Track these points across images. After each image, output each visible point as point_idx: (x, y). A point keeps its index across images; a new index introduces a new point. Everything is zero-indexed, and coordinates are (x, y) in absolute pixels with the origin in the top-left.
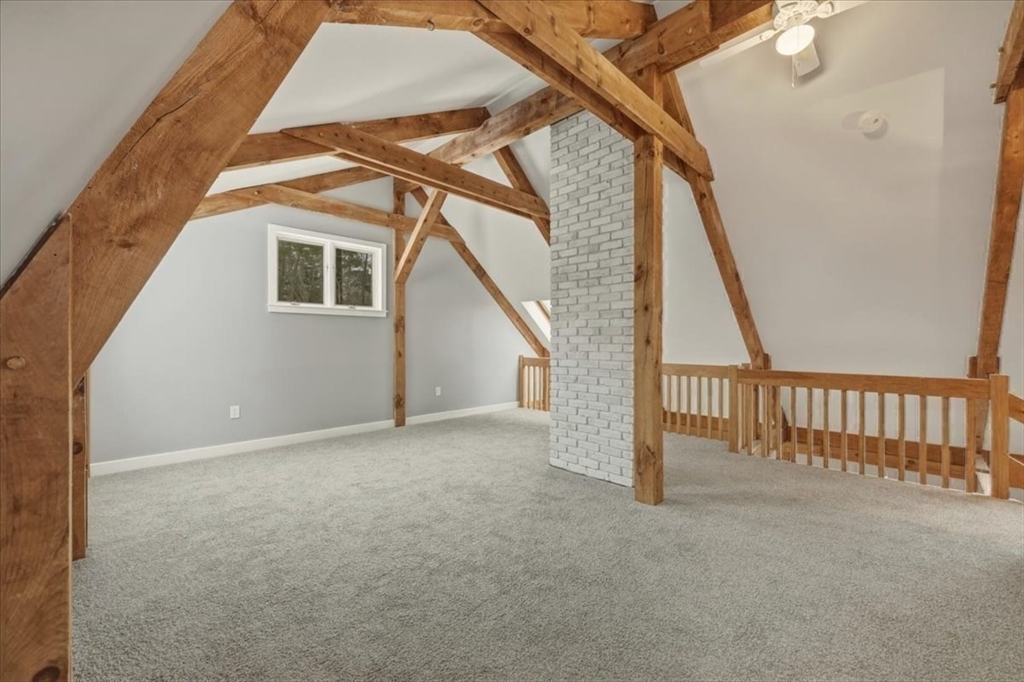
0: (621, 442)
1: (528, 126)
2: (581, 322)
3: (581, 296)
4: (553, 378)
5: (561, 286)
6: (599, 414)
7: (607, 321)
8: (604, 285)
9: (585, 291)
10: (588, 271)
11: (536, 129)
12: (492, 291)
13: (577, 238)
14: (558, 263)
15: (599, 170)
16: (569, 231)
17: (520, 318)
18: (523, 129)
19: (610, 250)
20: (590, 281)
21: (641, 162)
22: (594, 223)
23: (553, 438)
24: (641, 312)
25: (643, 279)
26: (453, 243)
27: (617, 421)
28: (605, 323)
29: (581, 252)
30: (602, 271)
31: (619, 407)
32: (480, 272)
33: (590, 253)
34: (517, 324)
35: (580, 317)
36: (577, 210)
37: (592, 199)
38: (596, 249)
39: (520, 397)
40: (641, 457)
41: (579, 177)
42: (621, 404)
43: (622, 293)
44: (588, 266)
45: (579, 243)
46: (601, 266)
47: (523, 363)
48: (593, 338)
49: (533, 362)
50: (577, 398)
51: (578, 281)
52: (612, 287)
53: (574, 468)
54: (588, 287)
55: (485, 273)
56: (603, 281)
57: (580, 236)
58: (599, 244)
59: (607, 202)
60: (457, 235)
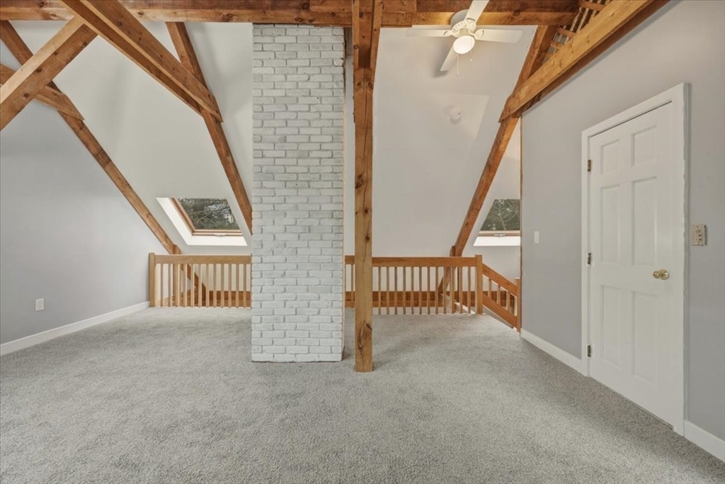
0: (331, 325)
1: (232, 12)
2: (289, 220)
3: (289, 196)
4: (256, 275)
5: (265, 184)
6: (309, 304)
7: (318, 221)
8: (313, 188)
9: (294, 192)
10: (297, 174)
11: (238, 21)
12: (118, 182)
13: (285, 141)
14: (260, 162)
15: (309, 85)
16: (275, 133)
17: (150, 214)
18: (225, 12)
19: (320, 158)
20: (299, 183)
21: (361, 90)
22: (303, 131)
23: (255, 333)
24: (361, 214)
25: (363, 187)
26: (64, 115)
27: (327, 307)
28: (316, 222)
29: (289, 154)
30: (312, 176)
31: (329, 295)
32: (102, 158)
33: (299, 158)
34: (147, 220)
35: (287, 216)
36: (286, 115)
37: (302, 110)
38: (306, 155)
39: (150, 297)
40: (362, 334)
41: (288, 85)
42: (331, 292)
43: (331, 197)
44: (298, 169)
45: (288, 146)
46: (311, 171)
47: (153, 260)
48: (302, 235)
49: (163, 260)
50: (285, 291)
51: (286, 182)
52: (322, 191)
53: (280, 358)
54: (297, 189)
55: (109, 160)
56: (312, 184)
57: (288, 140)
58: (309, 152)
59: (317, 115)
60: (72, 107)
